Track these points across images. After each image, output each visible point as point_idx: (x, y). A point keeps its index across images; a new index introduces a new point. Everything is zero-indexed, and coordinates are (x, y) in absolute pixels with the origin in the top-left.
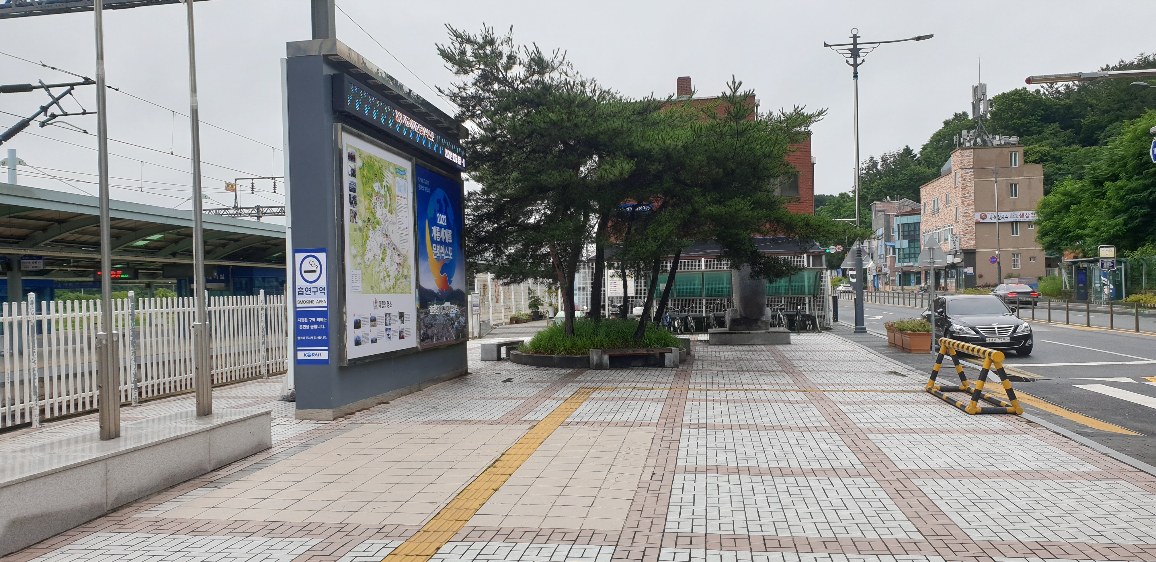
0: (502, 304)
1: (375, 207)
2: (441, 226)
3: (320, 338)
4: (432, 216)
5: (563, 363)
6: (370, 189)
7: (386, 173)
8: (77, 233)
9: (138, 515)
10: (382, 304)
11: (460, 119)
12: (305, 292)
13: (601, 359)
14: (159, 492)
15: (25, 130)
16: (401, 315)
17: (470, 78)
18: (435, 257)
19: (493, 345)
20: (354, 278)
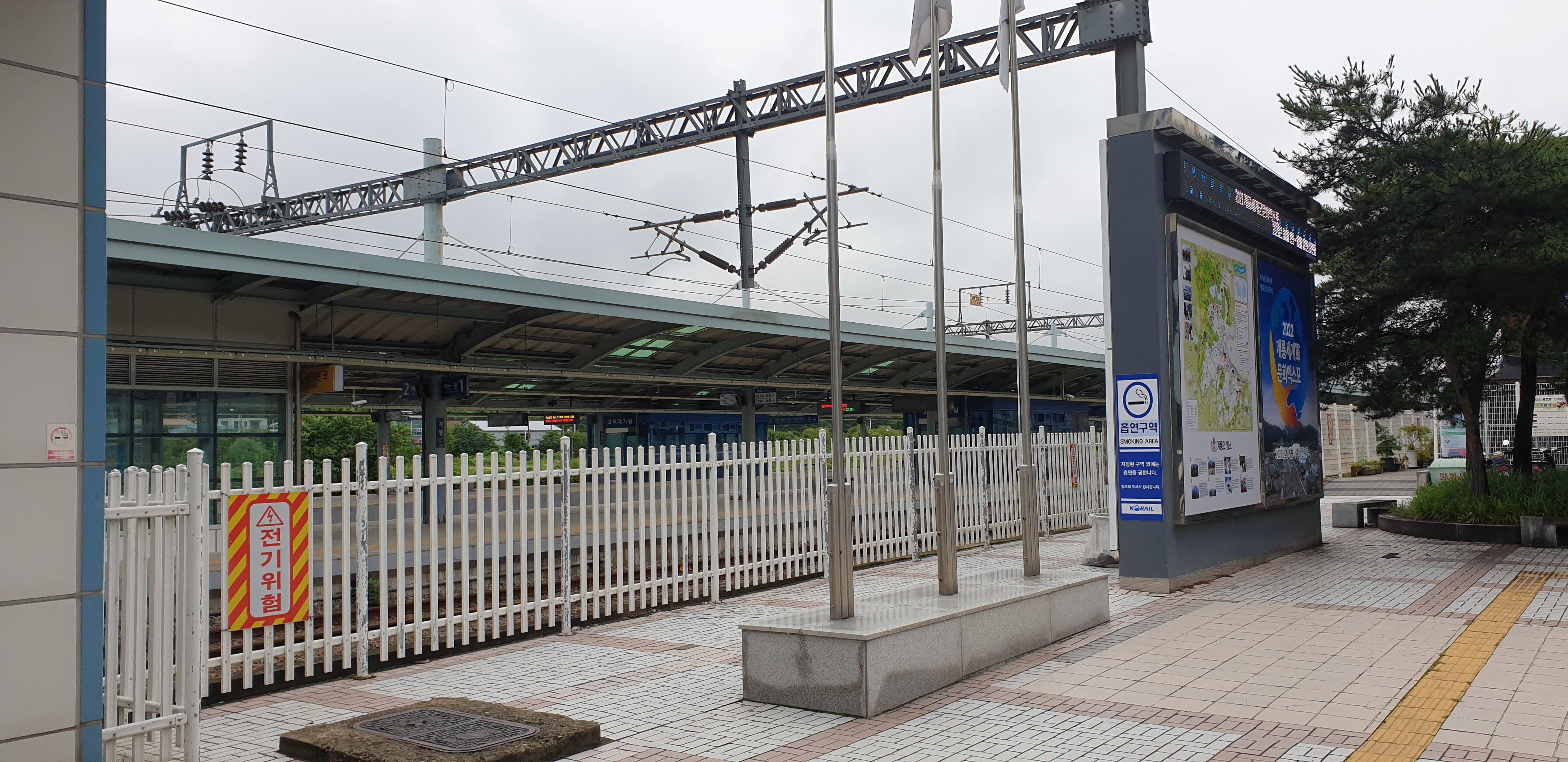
0: (1338, 447)
1: (1212, 317)
2: (1287, 339)
3: (1151, 487)
4: (1277, 325)
5: (1472, 535)
6: (1206, 295)
7: (1224, 272)
8: (809, 361)
9: (997, 685)
10: (1221, 445)
11: (1311, 190)
12: (1130, 429)
13: (1542, 530)
14: (1007, 661)
15: (788, 251)
16: (1242, 460)
17: (1329, 134)
18: (1281, 381)
19: (1351, 504)
20: (1190, 410)
